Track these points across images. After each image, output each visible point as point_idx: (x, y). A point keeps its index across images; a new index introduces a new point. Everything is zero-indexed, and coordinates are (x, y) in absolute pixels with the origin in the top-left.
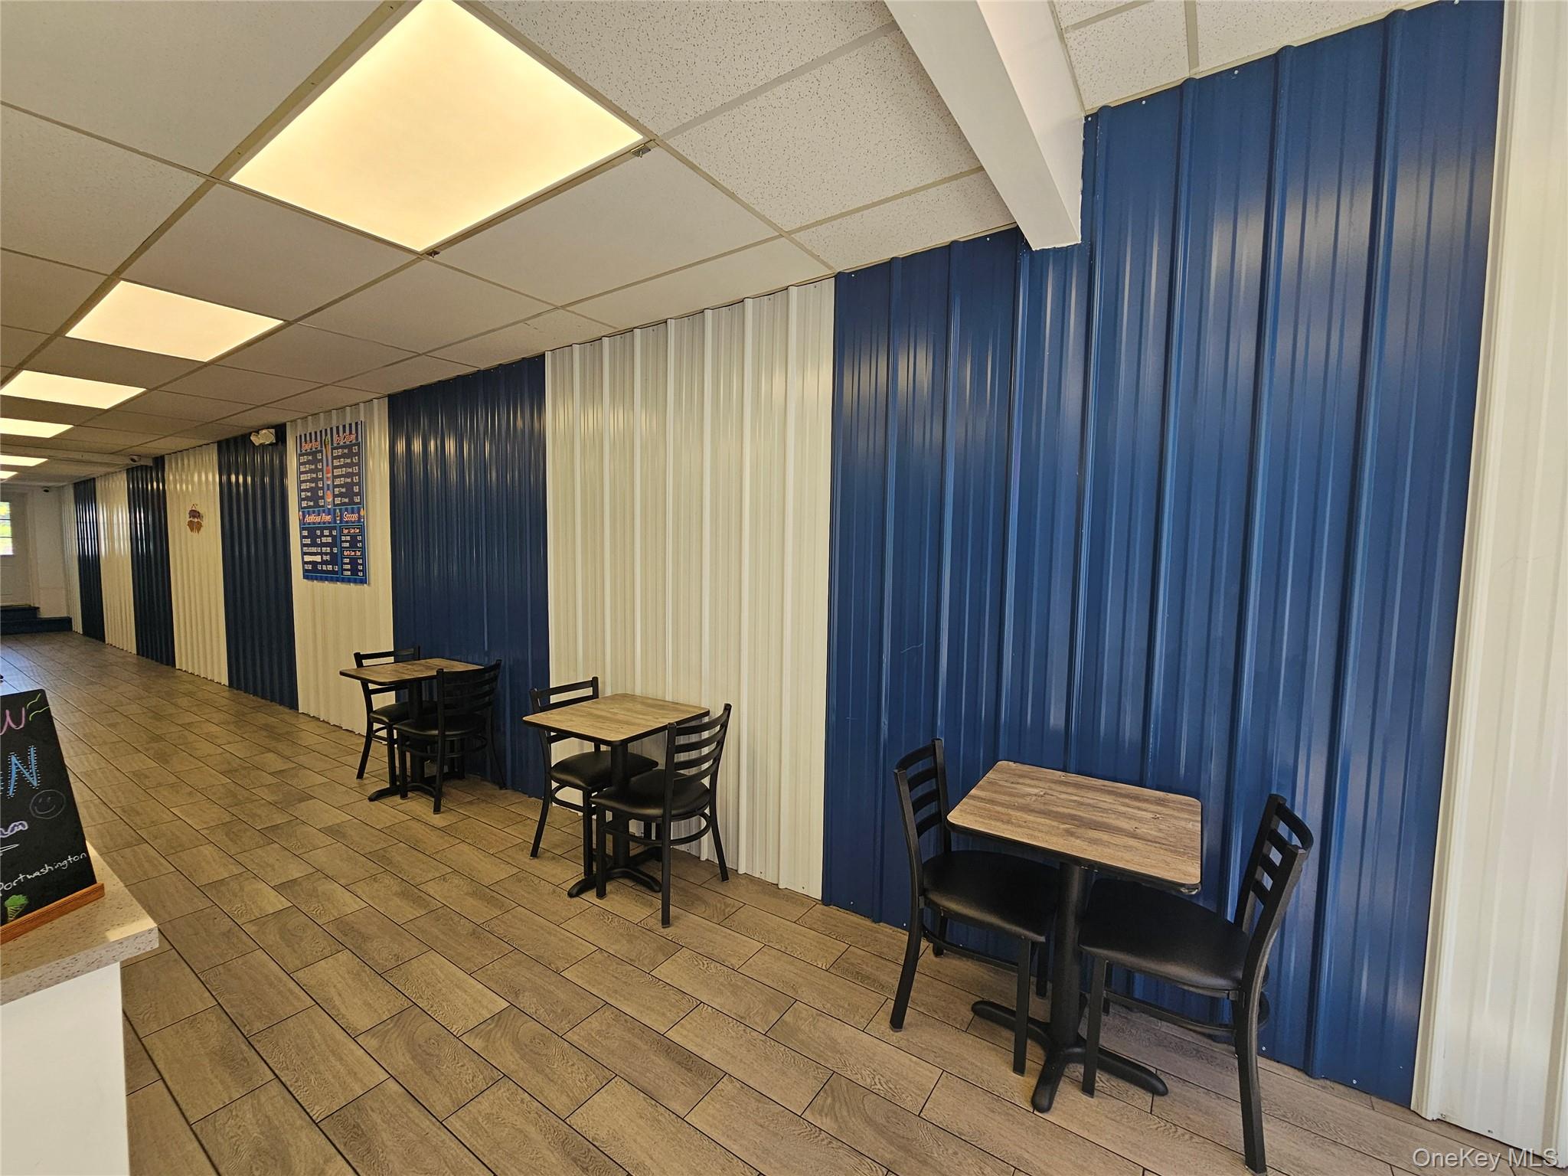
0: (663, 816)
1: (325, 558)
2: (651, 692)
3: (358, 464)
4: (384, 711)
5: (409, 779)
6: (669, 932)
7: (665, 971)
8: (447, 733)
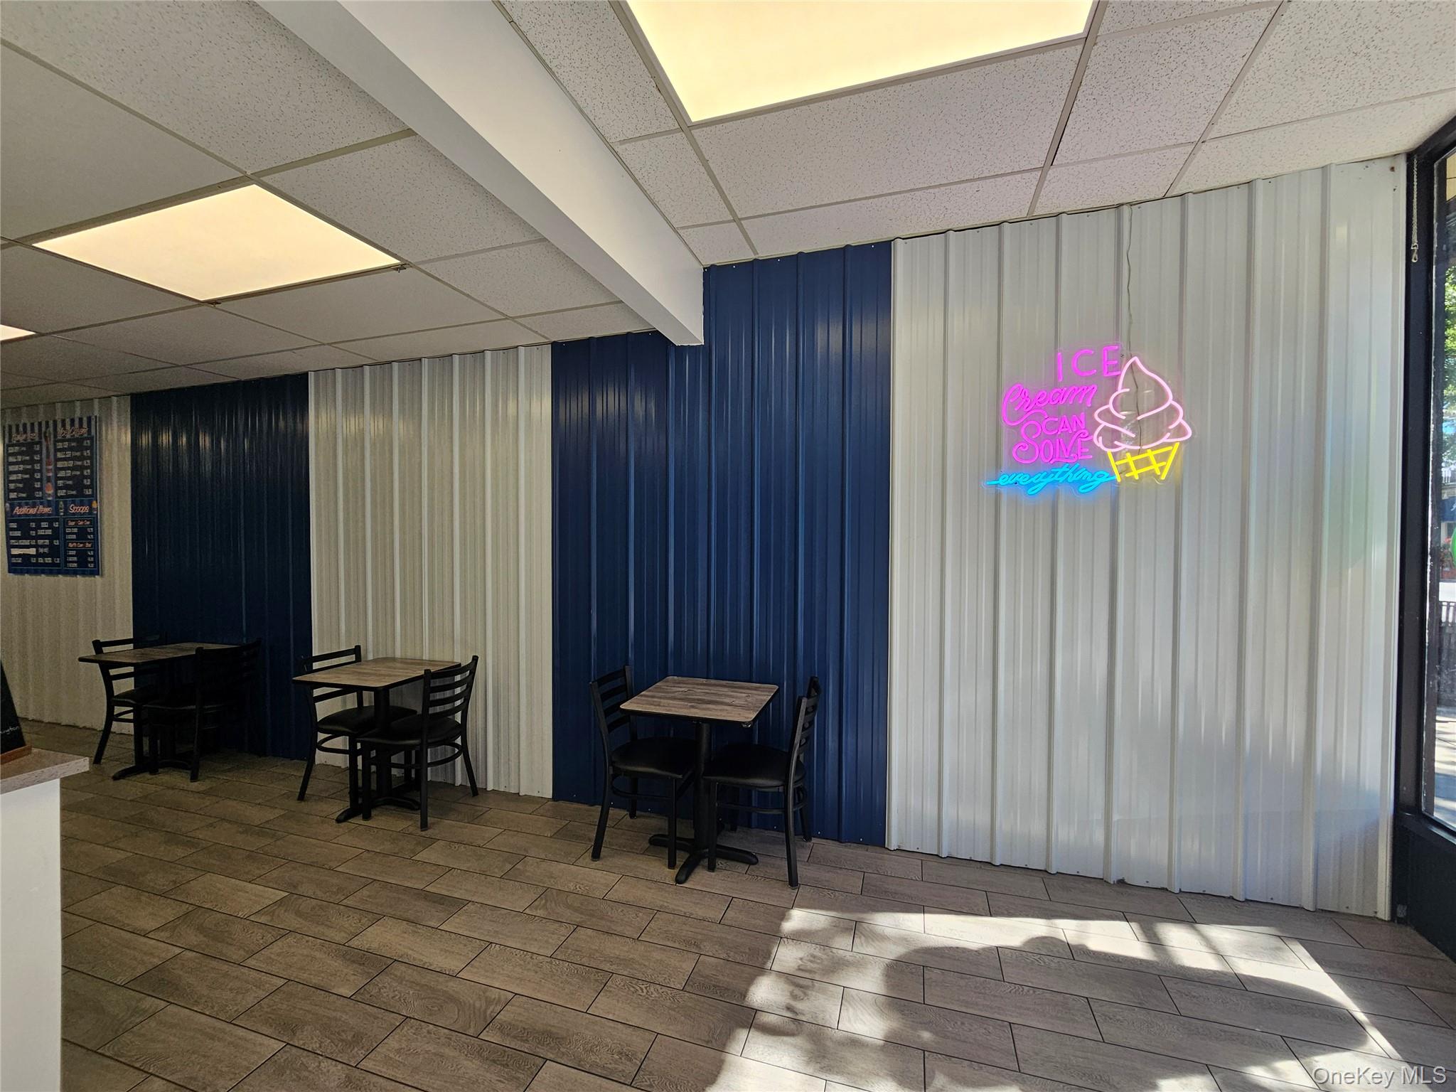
0: (421, 744)
1: (41, 550)
2: (410, 654)
3: (90, 458)
4: (126, 695)
5: (160, 757)
6: (429, 833)
7: (424, 855)
8: (206, 707)
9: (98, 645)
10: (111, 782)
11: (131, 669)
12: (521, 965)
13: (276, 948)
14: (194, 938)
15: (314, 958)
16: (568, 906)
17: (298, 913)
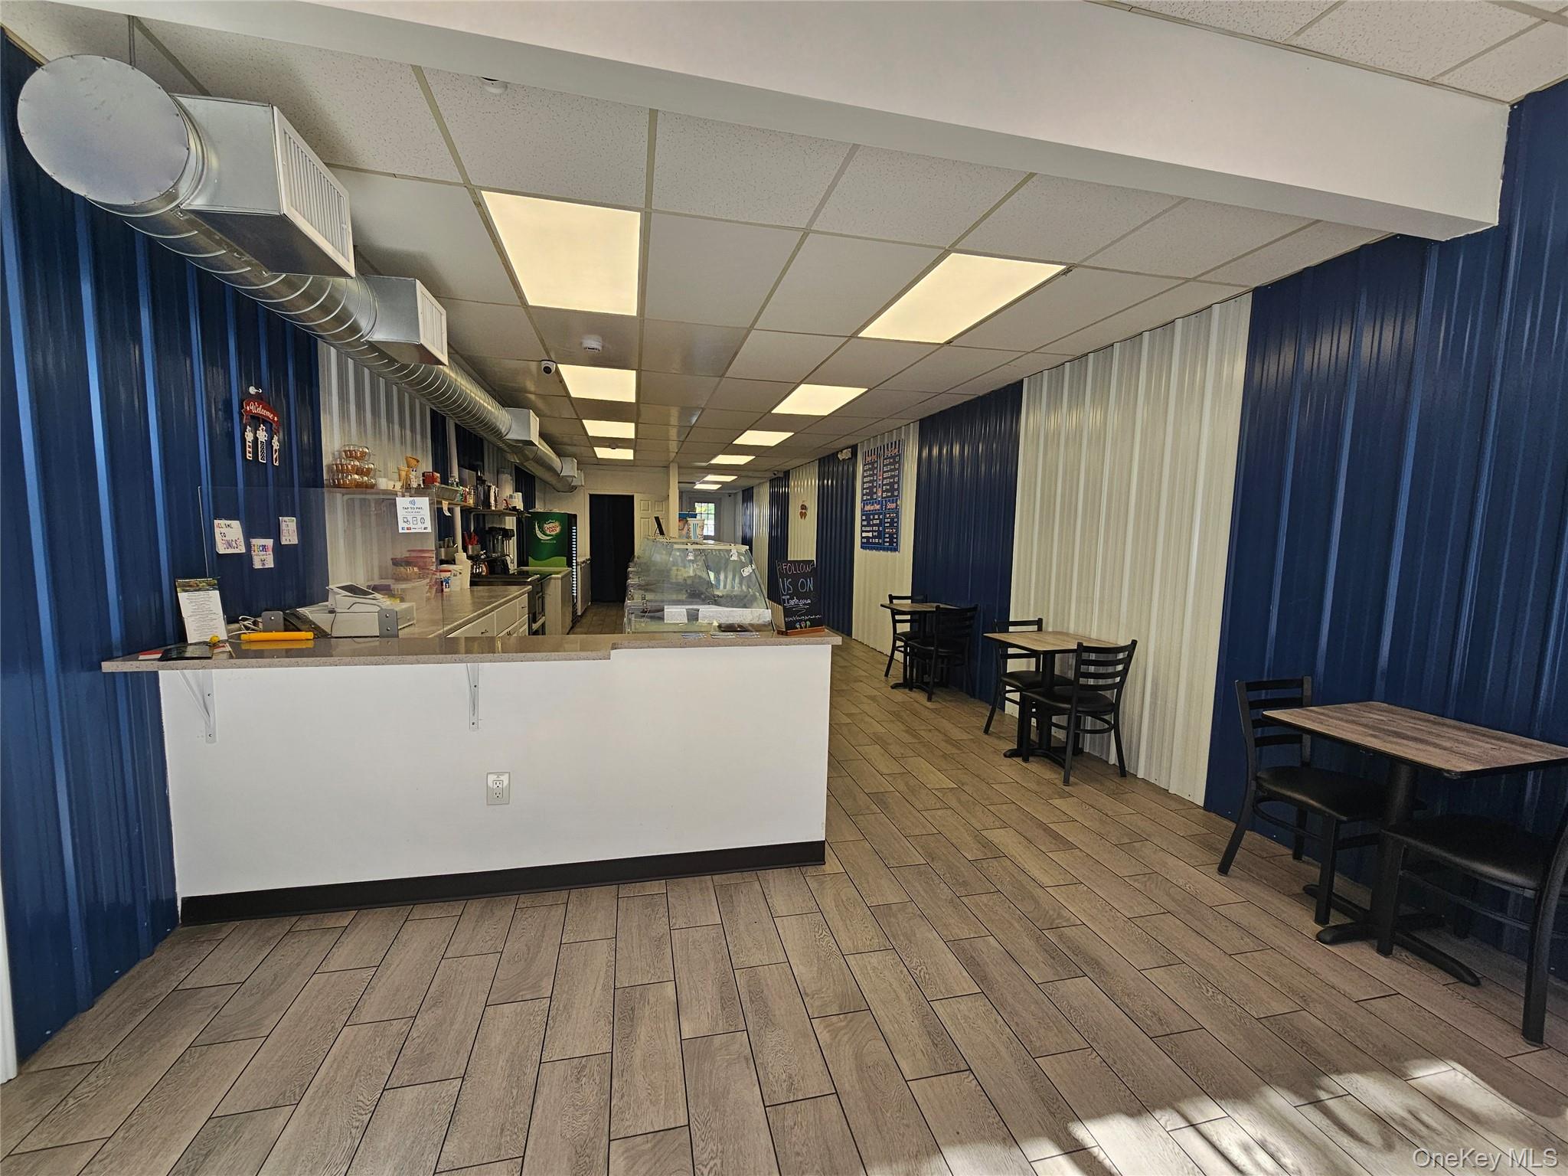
0: (1079, 711)
1: (874, 534)
3: (898, 469)
4: (903, 634)
5: (914, 681)
6: (1068, 788)
7: (1057, 802)
8: (940, 650)
9: (891, 598)
10: (890, 688)
11: (908, 617)
12: (1098, 909)
13: (939, 813)
14: (902, 787)
15: (957, 828)
16: (1168, 895)
17: (959, 800)
